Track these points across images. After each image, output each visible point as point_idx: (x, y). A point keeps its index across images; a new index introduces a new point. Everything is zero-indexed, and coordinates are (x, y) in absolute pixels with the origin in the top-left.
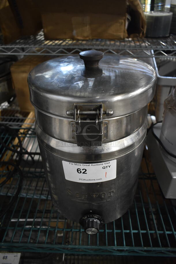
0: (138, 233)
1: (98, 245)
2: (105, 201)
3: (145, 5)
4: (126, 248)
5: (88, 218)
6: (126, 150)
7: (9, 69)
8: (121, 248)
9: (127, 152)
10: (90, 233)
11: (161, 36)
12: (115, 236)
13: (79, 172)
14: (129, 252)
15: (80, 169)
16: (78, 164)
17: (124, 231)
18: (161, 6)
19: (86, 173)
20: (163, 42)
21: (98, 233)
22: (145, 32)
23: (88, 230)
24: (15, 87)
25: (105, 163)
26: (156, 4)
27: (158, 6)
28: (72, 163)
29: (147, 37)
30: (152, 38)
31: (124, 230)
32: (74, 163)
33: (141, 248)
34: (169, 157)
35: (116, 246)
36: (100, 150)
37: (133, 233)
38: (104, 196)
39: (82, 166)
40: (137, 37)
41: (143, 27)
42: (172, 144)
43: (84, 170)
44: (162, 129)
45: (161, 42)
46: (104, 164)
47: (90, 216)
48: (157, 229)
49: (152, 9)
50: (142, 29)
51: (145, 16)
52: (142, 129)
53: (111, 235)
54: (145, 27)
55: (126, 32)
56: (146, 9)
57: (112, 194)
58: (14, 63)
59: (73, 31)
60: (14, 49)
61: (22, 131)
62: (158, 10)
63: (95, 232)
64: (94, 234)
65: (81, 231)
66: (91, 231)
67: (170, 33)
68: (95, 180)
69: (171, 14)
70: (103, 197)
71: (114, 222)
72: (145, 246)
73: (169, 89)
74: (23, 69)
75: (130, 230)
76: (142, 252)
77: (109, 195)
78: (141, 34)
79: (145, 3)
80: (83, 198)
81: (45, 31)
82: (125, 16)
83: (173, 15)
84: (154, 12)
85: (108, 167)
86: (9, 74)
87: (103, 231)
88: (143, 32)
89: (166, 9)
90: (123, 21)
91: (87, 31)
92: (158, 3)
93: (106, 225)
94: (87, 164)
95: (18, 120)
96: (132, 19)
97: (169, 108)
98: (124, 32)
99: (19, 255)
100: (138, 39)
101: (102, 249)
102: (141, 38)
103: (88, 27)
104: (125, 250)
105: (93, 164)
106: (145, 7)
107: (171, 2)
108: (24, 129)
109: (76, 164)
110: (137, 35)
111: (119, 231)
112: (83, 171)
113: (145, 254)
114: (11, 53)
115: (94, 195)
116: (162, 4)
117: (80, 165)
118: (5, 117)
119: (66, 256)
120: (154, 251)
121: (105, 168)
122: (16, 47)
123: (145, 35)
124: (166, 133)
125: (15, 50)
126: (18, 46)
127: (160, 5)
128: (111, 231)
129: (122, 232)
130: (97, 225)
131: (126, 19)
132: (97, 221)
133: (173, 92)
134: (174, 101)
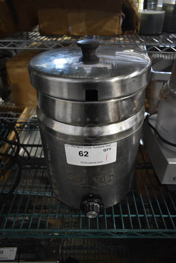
0: (136, 217)
1: (98, 229)
2: (105, 185)
3: (138, 4)
4: (124, 230)
5: (88, 202)
6: (126, 133)
7: (5, 64)
8: (120, 231)
9: (126, 135)
10: (90, 217)
11: (154, 33)
12: (114, 220)
13: (81, 155)
14: (128, 235)
15: (82, 152)
16: (81, 147)
17: (123, 216)
18: (154, 5)
19: (88, 156)
20: (156, 39)
21: (97, 218)
22: (139, 29)
23: (89, 214)
24: (10, 83)
25: (106, 145)
26: (149, 3)
27: (151, 5)
28: (75, 146)
29: (141, 34)
30: (146, 35)
31: (123, 214)
33: (139, 230)
35: (115, 229)
36: (102, 132)
37: (132, 217)
38: (105, 180)
39: (84, 149)
40: (131, 34)
41: (137, 24)
43: (86, 153)
45: (154, 39)
46: (105, 147)
47: (90, 200)
48: (154, 213)
49: (145, 7)
50: (135, 26)
51: (139, 14)
52: (140, 114)
53: (110, 219)
54: (139, 24)
55: (120, 28)
56: (139, 7)
57: (112, 178)
58: (8, 59)
59: (68, 27)
60: (10, 44)
61: (18, 125)
62: (151, 8)
63: (95, 216)
64: (94, 217)
65: (81, 216)
66: (91, 214)
67: (163, 31)
68: (96, 163)
69: (163, 12)
70: (103, 180)
71: (113, 207)
72: (143, 228)
73: (162, 83)
74: (18, 64)
75: (128, 214)
76: (140, 235)
77: (109, 179)
78: (135, 31)
79: (138, 2)
80: (84, 182)
81: (41, 26)
82: (120, 13)
83: (166, 13)
84: (147, 10)
85: (109, 149)
86: (5, 69)
87: (102, 216)
88: (137, 29)
89: (158, 8)
90: (118, 18)
91: (82, 27)
92: (151, 2)
93: (105, 210)
94: (89, 147)
96: (126, 16)
97: (165, 96)
98: (119, 28)
99: (15, 249)
100: (132, 36)
101: (102, 232)
102: (135, 35)
103: (84, 23)
104: (124, 232)
105: (95, 147)
106: (138, 5)
107: (163, 1)
108: (20, 123)
109: (78, 146)
110: (132, 31)
111: (118, 216)
112: (84, 154)
113: (143, 236)
114: (8, 47)
115: (94, 179)
116: (154, 3)
117: (82, 148)
119: (62, 251)
120: (152, 232)
121: (106, 151)
122: (12, 41)
123: (139, 32)
124: (161, 122)
125: (12, 44)
127: (153, 3)
128: (110, 216)
129: (120, 216)
130: (97, 209)
131: (121, 16)
132: (97, 205)
133: (168, 82)
134: (170, 90)
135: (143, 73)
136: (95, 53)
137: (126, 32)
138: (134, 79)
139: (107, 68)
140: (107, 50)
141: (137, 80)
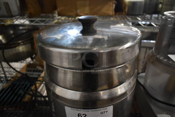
11: (137, 14)
13: (80, 116)
15: (81, 114)
16: (79, 110)
20: (139, 18)
22: (126, 11)
25: (103, 108)
28: (74, 109)
29: (128, 14)
30: (132, 15)
32: (75, 109)
34: (153, 101)
39: (82, 112)
40: (121, 14)
41: (125, 8)
42: (156, 91)
43: (84, 115)
44: (145, 78)
46: (102, 110)
52: (133, 78)
55: (114, 11)
59: (77, 10)
60: (36, 21)
67: (143, 12)
78: (124, 13)
81: (59, 11)
82: (113, 1)
83: (145, 1)
85: (106, 112)
90: (112, 4)
94: (87, 110)
95: (37, 71)
97: (152, 61)
100: (122, 16)
102: (124, 15)
105: (92, 110)
109: (77, 109)
114: (34, 23)
118: (30, 69)
121: (103, 113)
124: (149, 81)
126: (38, 19)
133: (153, 49)
134: (156, 56)
135: (136, 44)
136: (93, 26)
137: (118, 13)
138: (128, 50)
139: (104, 39)
140: (104, 24)
141: (130, 50)
